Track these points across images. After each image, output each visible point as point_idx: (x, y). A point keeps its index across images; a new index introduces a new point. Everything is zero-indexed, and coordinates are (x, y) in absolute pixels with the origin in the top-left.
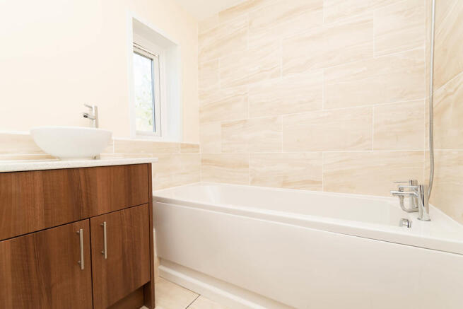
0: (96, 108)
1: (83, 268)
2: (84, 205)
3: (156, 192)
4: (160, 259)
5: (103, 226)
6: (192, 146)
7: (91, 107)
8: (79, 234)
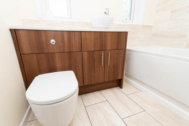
0: (108, 9)
1: (102, 65)
2: (104, 45)
3: (128, 47)
4: (126, 74)
5: (109, 54)
6: (149, 27)
7: (107, 9)
8: (102, 55)
